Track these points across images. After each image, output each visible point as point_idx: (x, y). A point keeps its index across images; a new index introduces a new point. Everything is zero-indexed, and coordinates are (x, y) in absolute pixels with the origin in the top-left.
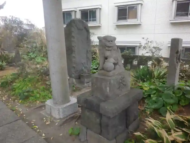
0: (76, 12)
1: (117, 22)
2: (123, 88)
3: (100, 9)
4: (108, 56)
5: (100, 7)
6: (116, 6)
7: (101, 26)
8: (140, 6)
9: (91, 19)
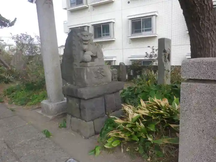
0: (88, 27)
1: (131, 35)
2: (102, 78)
3: (114, 23)
4: (85, 50)
5: (113, 21)
6: (129, 19)
7: (115, 41)
8: (154, 17)
9: (105, 34)
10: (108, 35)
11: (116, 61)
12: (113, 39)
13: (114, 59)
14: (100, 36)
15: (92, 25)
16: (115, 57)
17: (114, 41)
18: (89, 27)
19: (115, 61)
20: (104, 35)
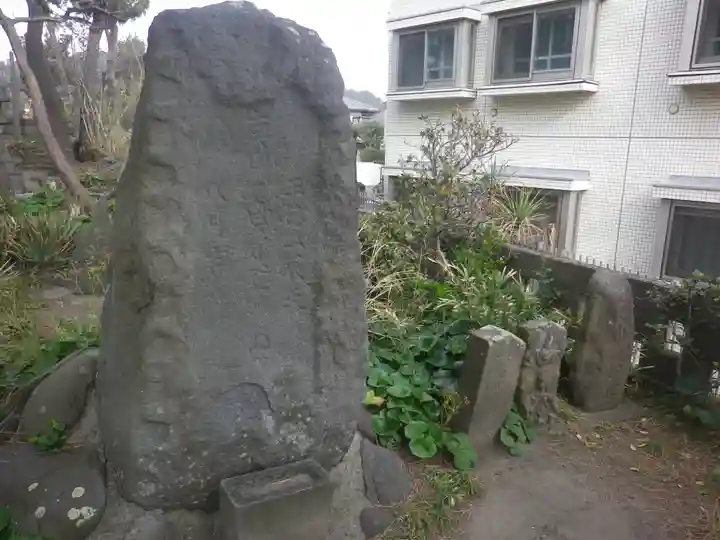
0: (474, 24)
1: (691, 69)
7: (593, 93)
9: (549, 58)
10: (566, 63)
11: (584, 197)
12: (585, 87)
13: (576, 186)
14: (521, 70)
15: (492, 15)
16: (585, 174)
17: (589, 94)
18: (477, 22)
19: (581, 192)
20: (541, 65)
